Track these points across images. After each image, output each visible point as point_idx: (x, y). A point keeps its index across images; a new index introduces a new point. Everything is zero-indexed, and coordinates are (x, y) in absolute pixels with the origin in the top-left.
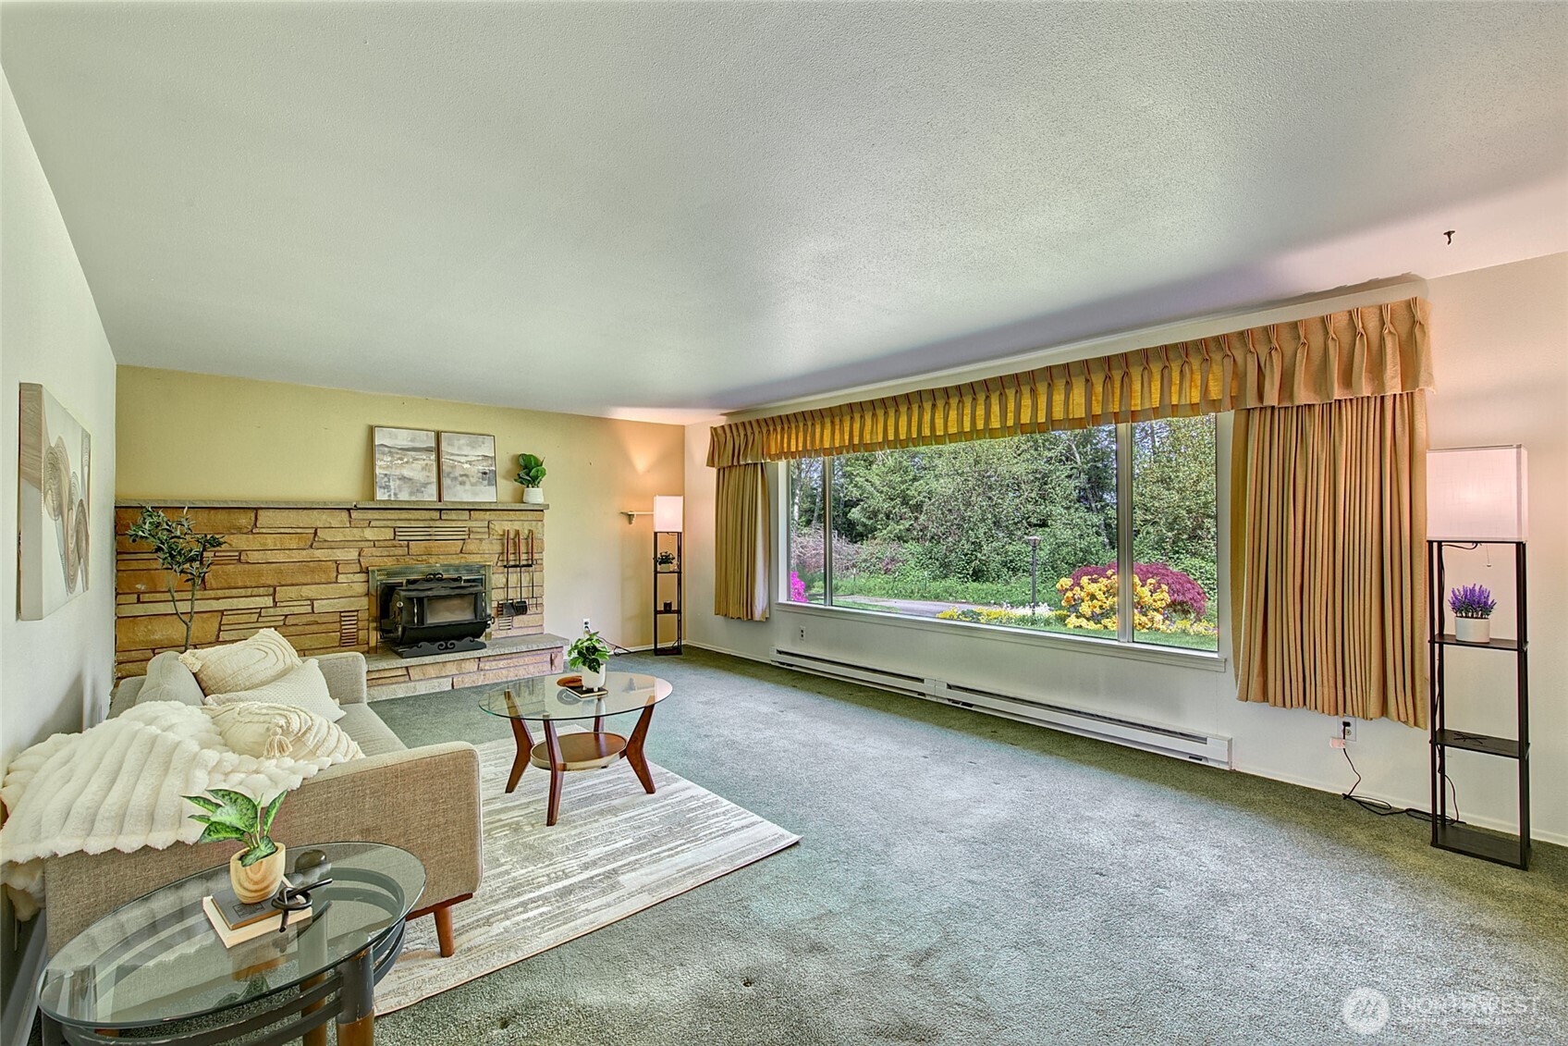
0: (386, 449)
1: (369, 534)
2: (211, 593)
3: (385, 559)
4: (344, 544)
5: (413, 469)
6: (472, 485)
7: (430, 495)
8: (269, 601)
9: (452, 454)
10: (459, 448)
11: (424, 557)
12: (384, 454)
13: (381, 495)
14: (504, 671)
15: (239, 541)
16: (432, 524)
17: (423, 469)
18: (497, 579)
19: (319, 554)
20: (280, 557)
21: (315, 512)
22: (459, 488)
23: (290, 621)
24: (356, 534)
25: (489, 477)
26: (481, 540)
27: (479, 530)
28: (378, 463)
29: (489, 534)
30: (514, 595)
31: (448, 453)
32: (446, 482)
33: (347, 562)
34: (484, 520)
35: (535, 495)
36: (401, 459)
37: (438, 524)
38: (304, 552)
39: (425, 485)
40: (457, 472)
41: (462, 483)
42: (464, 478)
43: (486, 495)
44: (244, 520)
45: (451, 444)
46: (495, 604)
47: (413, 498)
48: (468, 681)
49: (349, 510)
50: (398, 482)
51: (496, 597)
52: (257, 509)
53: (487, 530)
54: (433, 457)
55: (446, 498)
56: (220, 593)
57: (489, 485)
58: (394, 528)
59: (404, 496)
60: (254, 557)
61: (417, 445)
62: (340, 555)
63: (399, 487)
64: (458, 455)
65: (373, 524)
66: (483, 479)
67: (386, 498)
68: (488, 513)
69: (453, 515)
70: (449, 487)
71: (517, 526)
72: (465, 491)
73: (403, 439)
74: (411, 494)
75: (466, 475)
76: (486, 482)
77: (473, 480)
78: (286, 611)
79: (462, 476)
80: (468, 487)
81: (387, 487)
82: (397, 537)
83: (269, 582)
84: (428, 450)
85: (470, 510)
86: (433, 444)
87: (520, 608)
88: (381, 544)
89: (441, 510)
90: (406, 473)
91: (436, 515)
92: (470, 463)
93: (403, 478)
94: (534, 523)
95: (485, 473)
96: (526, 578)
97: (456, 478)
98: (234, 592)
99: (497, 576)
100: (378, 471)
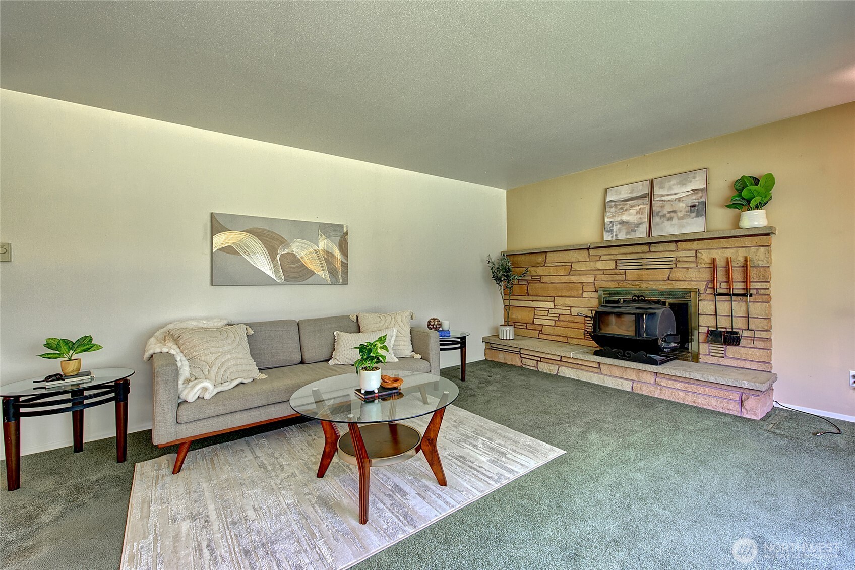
0: (613, 203)
1: (600, 265)
2: (531, 298)
3: (610, 283)
4: (585, 273)
5: (630, 215)
6: (679, 219)
7: (641, 233)
8: (551, 305)
9: (663, 196)
10: (670, 188)
11: (637, 283)
12: (611, 207)
13: (607, 237)
14: (681, 393)
15: (540, 271)
16: (643, 256)
17: (638, 212)
18: (706, 306)
19: (574, 278)
20: (556, 280)
21: (571, 252)
22: (667, 223)
23: (562, 318)
24: (591, 265)
25: (698, 209)
26: (687, 268)
27: (685, 259)
28: (608, 214)
29: (697, 263)
30: (724, 324)
31: (659, 196)
32: (656, 220)
33: (588, 284)
34: (693, 250)
35: (755, 219)
36: (622, 208)
37: (648, 255)
38: (567, 277)
39: (638, 225)
40: (668, 208)
41: (670, 219)
42: (672, 214)
43: (695, 226)
44: (540, 259)
45: (662, 188)
46: (703, 330)
47: (629, 237)
48: (645, 390)
49: (588, 249)
50: (619, 226)
51: (705, 323)
52: (546, 252)
53: (694, 259)
54: (647, 200)
55: (654, 233)
56: (534, 298)
57: (697, 216)
58: (616, 260)
59: (622, 236)
60: (545, 279)
61: (634, 195)
62: (584, 279)
63: (620, 230)
64: (668, 195)
65: (602, 258)
66: (691, 212)
67: (609, 238)
68: (695, 243)
69: (661, 247)
70: (658, 224)
71: (729, 253)
72: (672, 225)
73: (625, 193)
74: (627, 233)
75: (674, 212)
76: (694, 214)
77: (680, 214)
78: (559, 312)
79: (669, 212)
80: (675, 221)
81: (611, 231)
82: (617, 267)
83: (552, 294)
84: (643, 197)
85: (676, 242)
86: (647, 191)
87: (730, 338)
88: (608, 272)
89: (650, 244)
90: (625, 218)
91: (646, 248)
92: (679, 199)
93: (622, 223)
94: (753, 249)
95: (694, 206)
96: (739, 307)
97: (664, 216)
98: (539, 298)
99: (705, 302)
100: (607, 220)
